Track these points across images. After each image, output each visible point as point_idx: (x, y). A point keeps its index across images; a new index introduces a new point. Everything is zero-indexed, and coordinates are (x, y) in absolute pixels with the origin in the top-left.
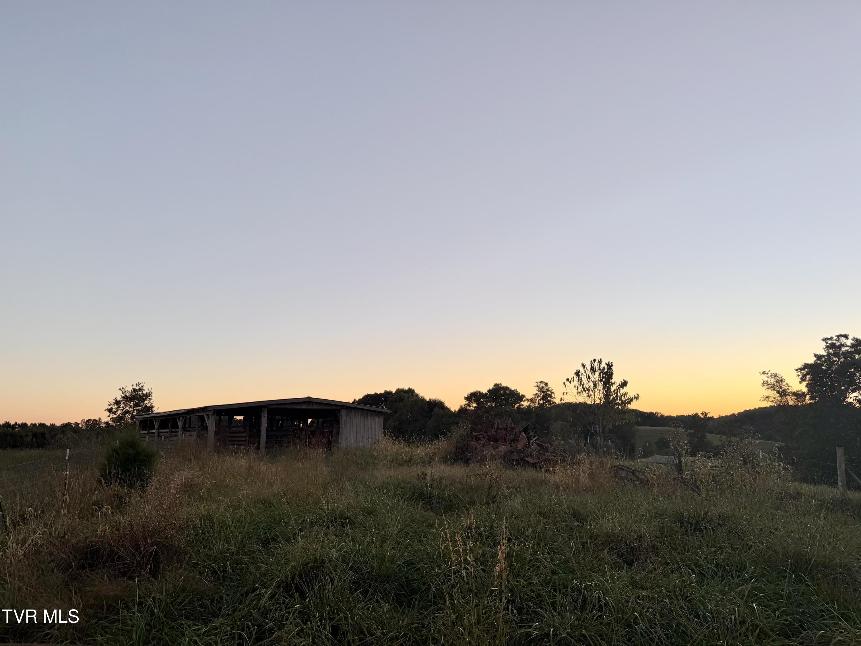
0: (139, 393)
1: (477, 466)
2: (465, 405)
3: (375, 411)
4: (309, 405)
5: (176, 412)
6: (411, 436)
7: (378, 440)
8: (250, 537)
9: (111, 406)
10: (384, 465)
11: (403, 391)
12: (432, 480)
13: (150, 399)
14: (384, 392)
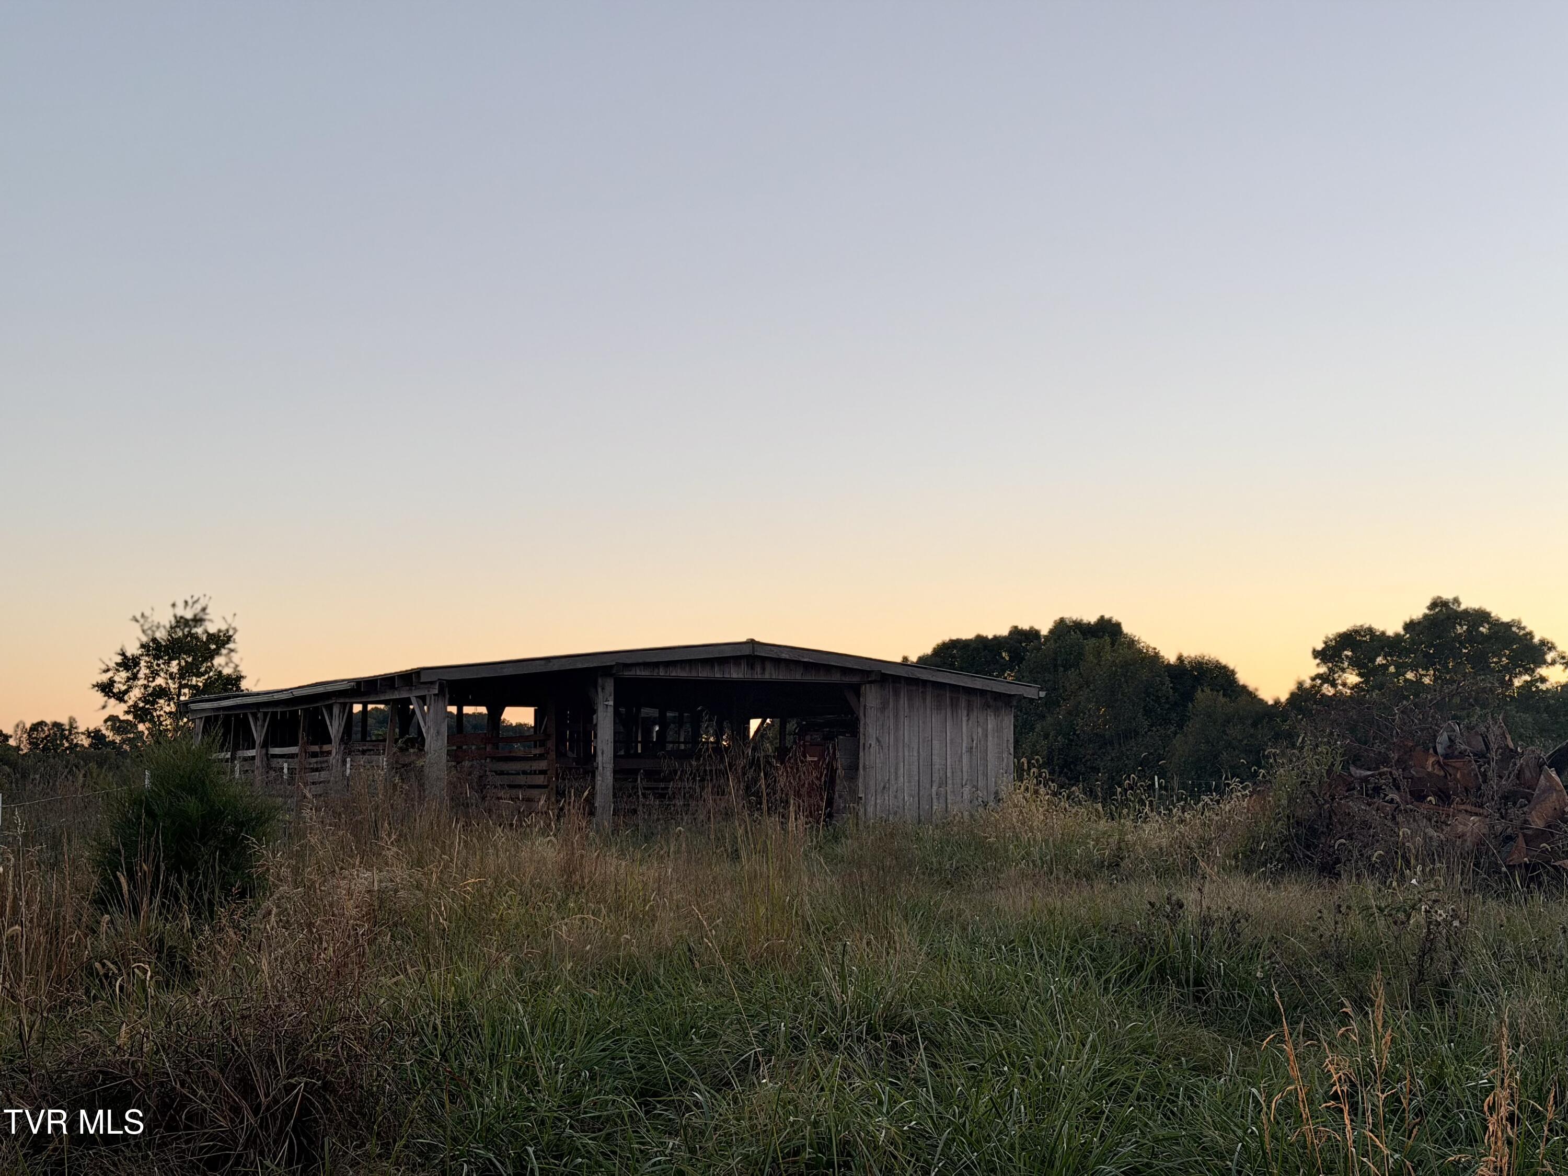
0: (193, 631)
1: (1370, 886)
2: (1313, 679)
3: (983, 692)
4: (752, 667)
5: (321, 690)
6: (1113, 781)
7: (996, 793)
8: (593, 1078)
9: (110, 674)
10: (1023, 875)
11: (1079, 627)
12: (1206, 922)
13: (232, 650)
14: (1011, 633)
